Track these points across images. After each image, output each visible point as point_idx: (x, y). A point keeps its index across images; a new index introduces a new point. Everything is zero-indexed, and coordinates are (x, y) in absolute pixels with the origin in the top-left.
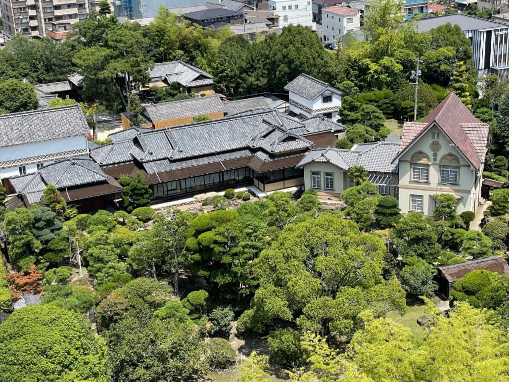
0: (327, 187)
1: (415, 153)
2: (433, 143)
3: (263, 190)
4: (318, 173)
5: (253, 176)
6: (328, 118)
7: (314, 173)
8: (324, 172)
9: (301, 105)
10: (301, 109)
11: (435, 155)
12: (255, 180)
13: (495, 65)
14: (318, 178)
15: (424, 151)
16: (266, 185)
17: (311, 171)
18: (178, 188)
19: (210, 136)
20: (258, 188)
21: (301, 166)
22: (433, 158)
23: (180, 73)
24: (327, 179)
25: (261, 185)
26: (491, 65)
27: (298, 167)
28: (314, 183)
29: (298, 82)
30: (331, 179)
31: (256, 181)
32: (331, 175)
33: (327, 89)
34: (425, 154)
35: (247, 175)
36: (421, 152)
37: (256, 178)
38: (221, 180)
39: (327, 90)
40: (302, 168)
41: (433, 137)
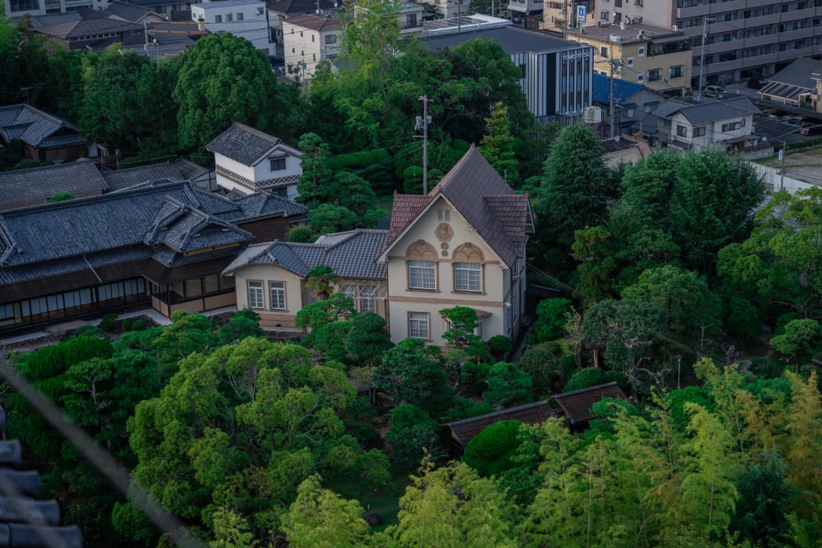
0: (276, 306)
1: (414, 244)
2: (440, 227)
3: (167, 314)
4: (258, 284)
5: (151, 293)
6: (280, 194)
7: (252, 283)
8: (269, 281)
9: (234, 175)
10: (235, 181)
11: (445, 246)
12: (154, 298)
13: (564, 110)
14: (259, 291)
15: (426, 241)
16: (172, 307)
17: (247, 280)
18: (18, 315)
19: (73, 225)
20: (160, 312)
21: (229, 272)
22: (441, 250)
23: (25, 126)
24: (274, 292)
25: (165, 307)
26: (557, 109)
27: (225, 273)
28: (253, 300)
29: (230, 137)
30: (280, 292)
31: (155, 301)
32: (280, 284)
33: (276, 146)
34: (429, 245)
35: (140, 292)
36: (422, 243)
37: (156, 295)
38: (95, 301)
39: (278, 149)
40: (231, 275)
41: (440, 217)
